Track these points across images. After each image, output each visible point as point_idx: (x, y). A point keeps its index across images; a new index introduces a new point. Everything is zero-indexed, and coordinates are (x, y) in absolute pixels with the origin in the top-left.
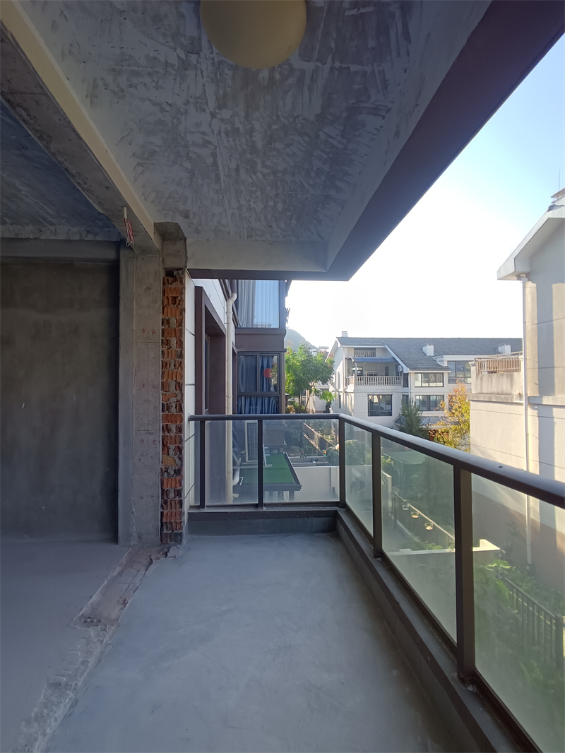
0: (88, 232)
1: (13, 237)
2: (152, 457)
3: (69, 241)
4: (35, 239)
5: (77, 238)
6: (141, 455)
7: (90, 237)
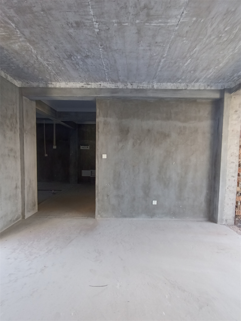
0: (208, 85)
1: (176, 88)
2: (233, 187)
3: (199, 90)
4: (185, 89)
5: (203, 88)
6: (229, 186)
7: (209, 88)
